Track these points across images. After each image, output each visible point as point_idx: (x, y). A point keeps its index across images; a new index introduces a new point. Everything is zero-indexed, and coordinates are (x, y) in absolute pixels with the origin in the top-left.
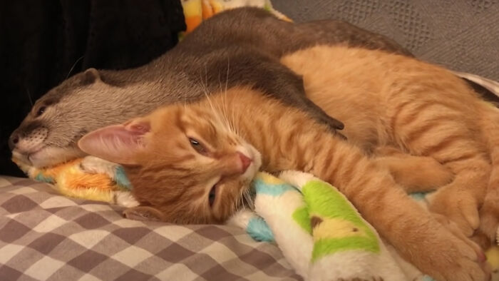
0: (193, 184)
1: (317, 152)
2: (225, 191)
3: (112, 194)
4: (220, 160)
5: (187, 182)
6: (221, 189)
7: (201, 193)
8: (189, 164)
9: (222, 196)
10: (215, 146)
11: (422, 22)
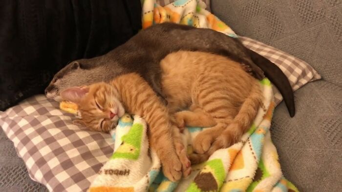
0: (95, 120)
1: (148, 111)
2: (106, 123)
3: (77, 111)
4: (105, 113)
5: (92, 119)
6: (104, 122)
7: (97, 123)
8: (93, 112)
9: (105, 125)
10: (103, 107)
11: (280, 23)
